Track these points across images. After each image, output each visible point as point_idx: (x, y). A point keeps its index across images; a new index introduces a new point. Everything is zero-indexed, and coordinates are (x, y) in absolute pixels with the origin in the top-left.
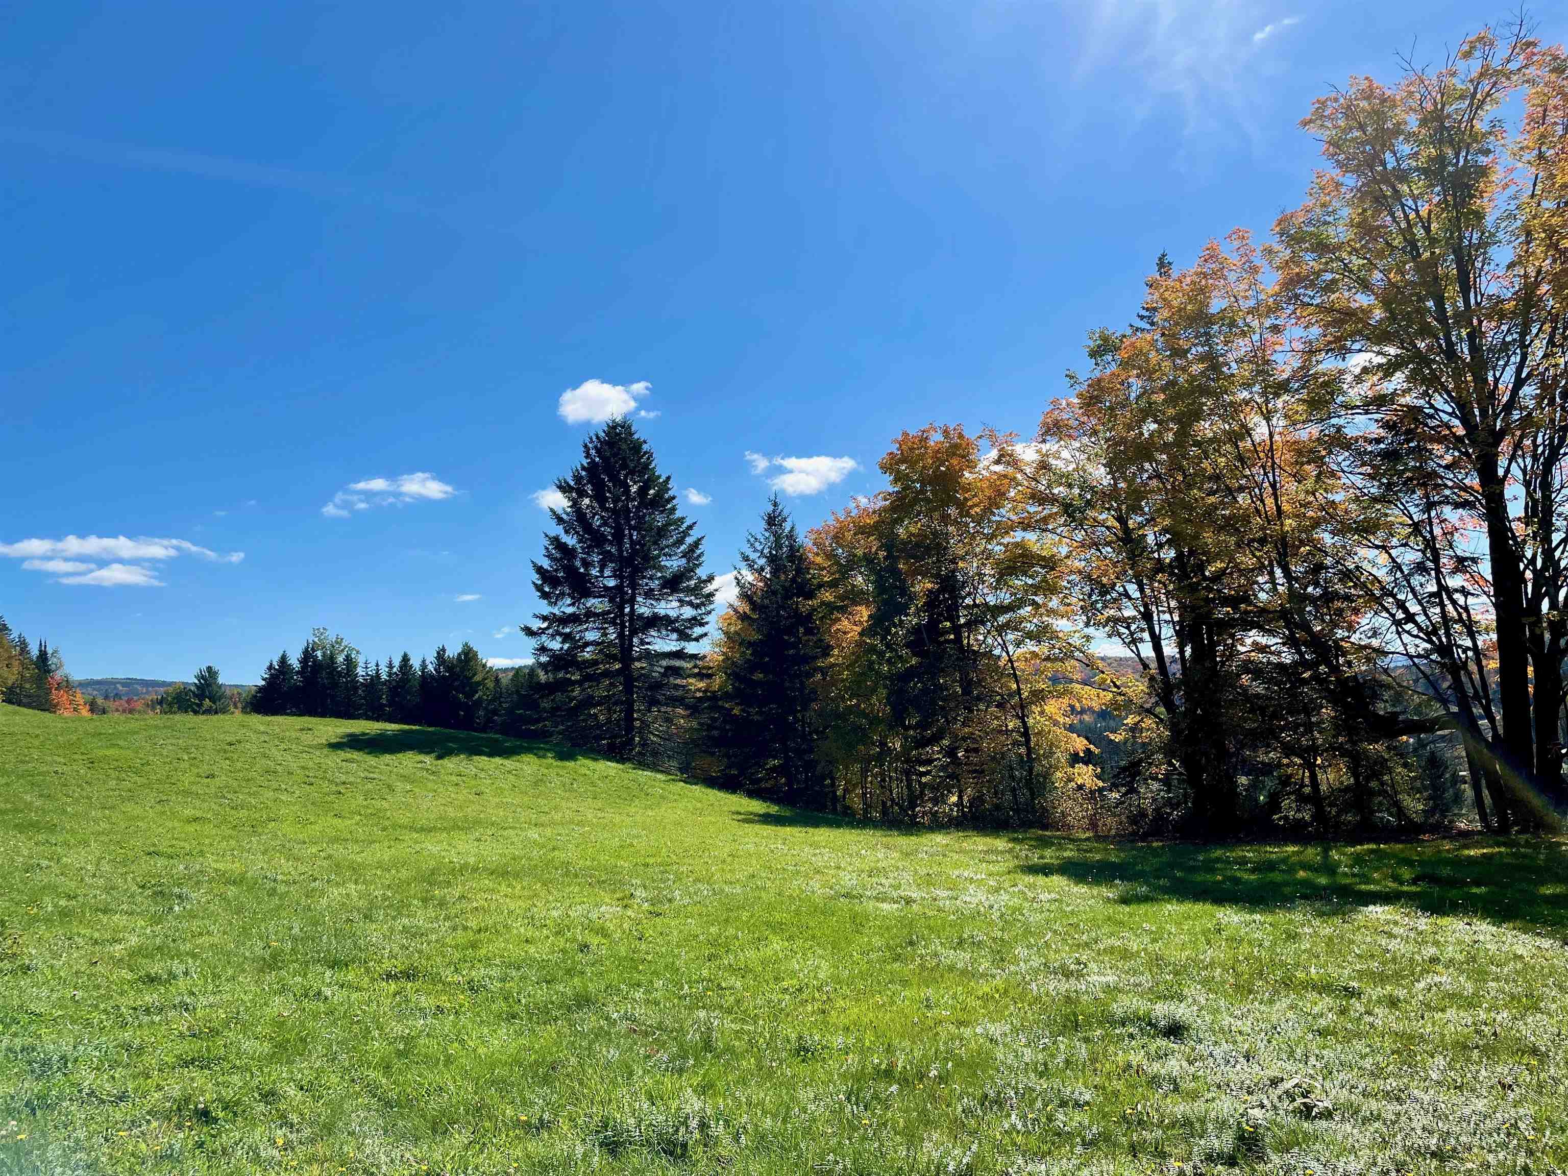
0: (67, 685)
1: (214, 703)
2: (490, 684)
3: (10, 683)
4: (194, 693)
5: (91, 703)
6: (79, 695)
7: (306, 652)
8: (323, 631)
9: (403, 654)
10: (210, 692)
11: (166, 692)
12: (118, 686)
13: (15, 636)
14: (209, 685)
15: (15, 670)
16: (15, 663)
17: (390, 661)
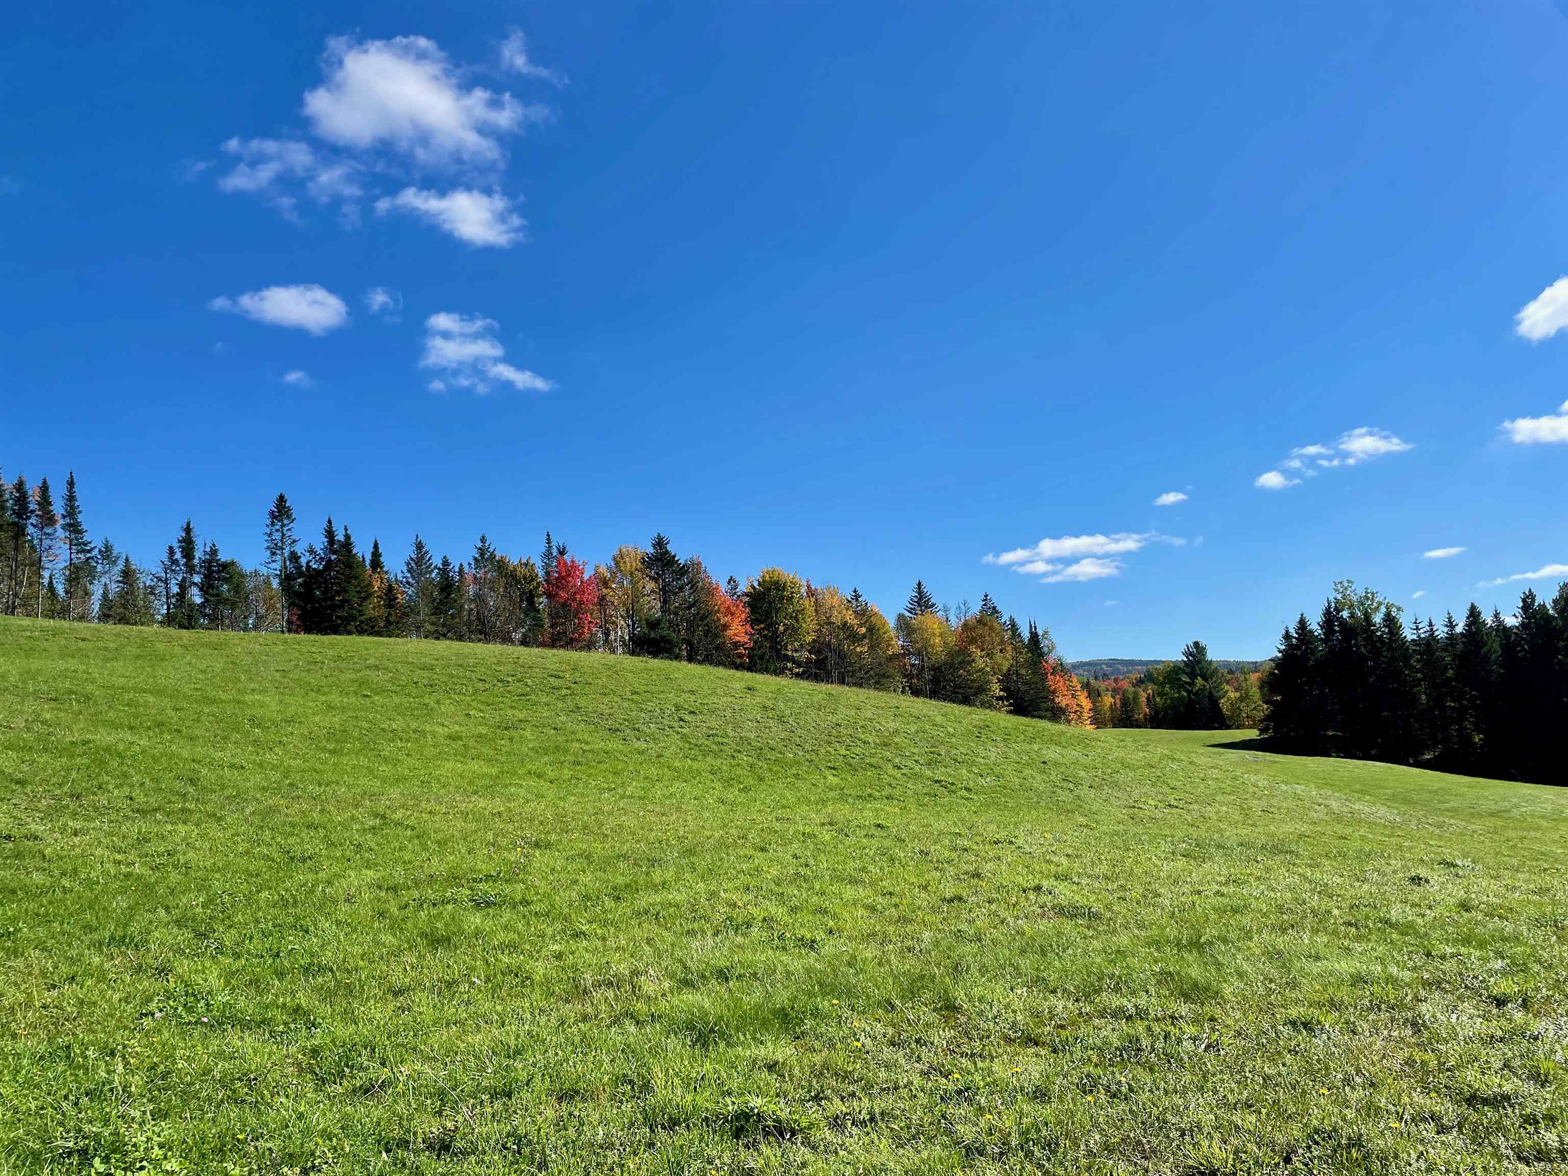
0: (1061, 669)
1: (1206, 681)
3: (1005, 669)
4: (1184, 672)
5: (1086, 686)
6: (1075, 679)
7: (1328, 612)
8: (1346, 584)
9: (1469, 605)
10: (1200, 670)
11: (1148, 671)
12: (1104, 666)
13: (1005, 618)
14: (1199, 662)
15: (1009, 655)
16: (1009, 648)
17: (1450, 618)
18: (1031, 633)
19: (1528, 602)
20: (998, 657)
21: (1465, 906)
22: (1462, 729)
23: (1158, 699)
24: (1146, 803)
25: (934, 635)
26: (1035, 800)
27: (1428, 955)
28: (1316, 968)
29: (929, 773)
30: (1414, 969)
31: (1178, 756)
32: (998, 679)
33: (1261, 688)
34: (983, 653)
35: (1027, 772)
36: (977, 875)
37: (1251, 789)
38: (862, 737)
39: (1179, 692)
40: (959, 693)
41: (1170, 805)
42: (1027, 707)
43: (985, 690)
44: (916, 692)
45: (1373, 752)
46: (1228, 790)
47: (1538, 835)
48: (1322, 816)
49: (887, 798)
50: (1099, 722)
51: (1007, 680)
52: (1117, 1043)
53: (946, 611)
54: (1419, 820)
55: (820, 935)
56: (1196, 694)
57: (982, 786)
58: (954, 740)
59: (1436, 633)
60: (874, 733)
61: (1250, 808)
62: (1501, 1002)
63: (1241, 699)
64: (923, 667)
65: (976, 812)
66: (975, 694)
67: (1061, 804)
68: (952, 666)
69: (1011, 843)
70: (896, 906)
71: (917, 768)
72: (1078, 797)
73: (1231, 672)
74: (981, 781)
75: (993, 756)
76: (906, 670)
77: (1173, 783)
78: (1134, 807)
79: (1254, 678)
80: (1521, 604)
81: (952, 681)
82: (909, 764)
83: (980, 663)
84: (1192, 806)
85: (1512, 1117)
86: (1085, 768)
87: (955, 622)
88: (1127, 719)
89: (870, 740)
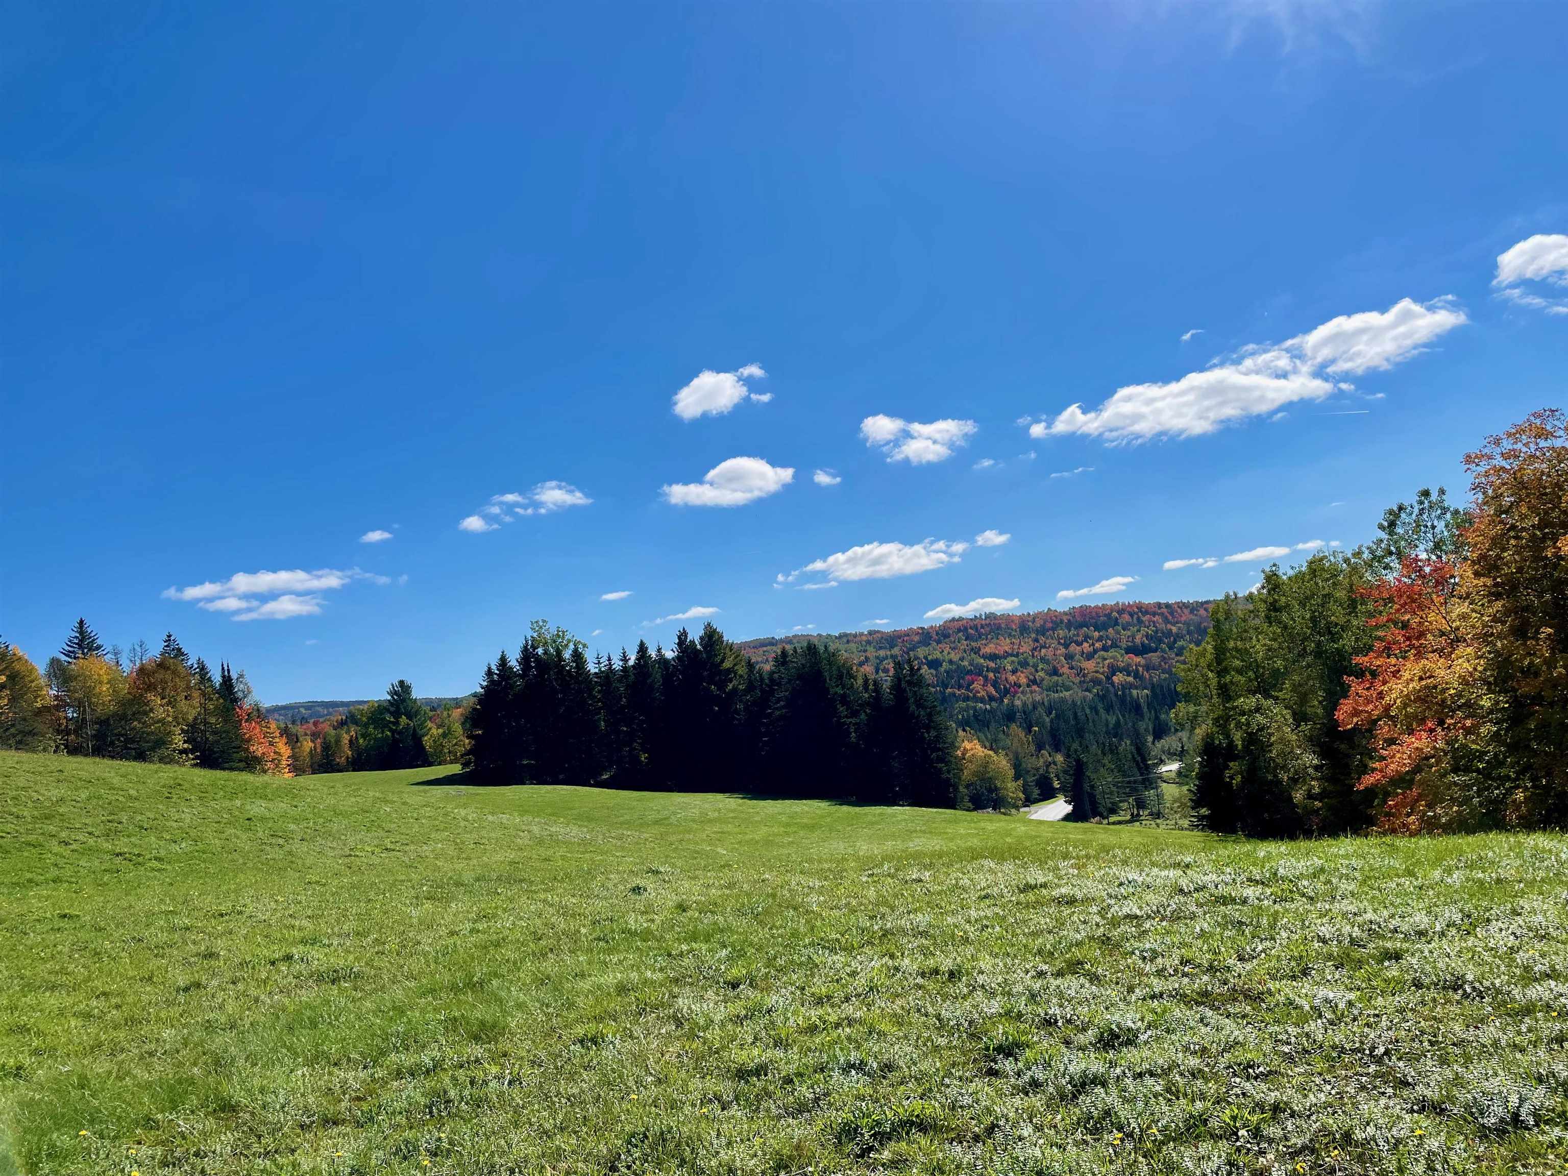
0: (259, 715)
1: (411, 719)
2: (742, 670)
3: (190, 718)
4: (388, 710)
5: (285, 732)
6: (273, 726)
7: (525, 650)
8: (541, 624)
9: (638, 643)
10: (405, 708)
11: (350, 712)
12: (302, 710)
13: (192, 661)
14: (403, 701)
15: (196, 702)
16: (196, 694)
17: (624, 653)
18: (224, 677)
19: (682, 637)
20: (183, 705)
21: (682, 908)
22: (632, 749)
23: (361, 741)
24: (362, 850)
25: (101, 683)
26: (241, 861)
27: (669, 955)
28: (585, 985)
29: (108, 846)
30: (661, 970)
31: (390, 797)
32: (182, 730)
33: (463, 724)
34: (164, 701)
35: (231, 831)
36: (210, 955)
37: (462, 824)
38: (14, 810)
39: (383, 732)
40: (131, 749)
41: (387, 849)
42: (217, 759)
43: (164, 743)
44: (74, 750)
45: (561, 777)
46: (442, 826)
47: (691, 837)
48: (527, 842)
49: (53, 881)
50: (297, 769)
51: (193, 732)
52: (423, 1101)
53: (116, 654)
54: (604, 834)
55: (27, 1061)
56: (400, 733)
57: (177, 853)
58: (137, 804)
59: (614, 667)
60: (30, 804)
61: (463, 843)
62: (735, 986)
63: (444, 735)
64: (84, 719)
65: (171, 884)
66: (153, 749)
67: (271, 862)
68: (123, 717)
69: (240, 913)
70: (118, 1007)
71: (91, 841)
72: (290, 853)
73: (433, 709)
74: (175, 848)
75: (187, 818)
76: (60, 725)
77: (388, 826)
78: (350, 855)
79: (457, 713)
80: (677, 641)
81: (122, 735)
82: (81, 837)
83: (160, 712)
84: (408, 848)
85: (772, 1078)
86: (295, 820)
87: (128, 667)
88: (327, 763)
89: (25, 814)
